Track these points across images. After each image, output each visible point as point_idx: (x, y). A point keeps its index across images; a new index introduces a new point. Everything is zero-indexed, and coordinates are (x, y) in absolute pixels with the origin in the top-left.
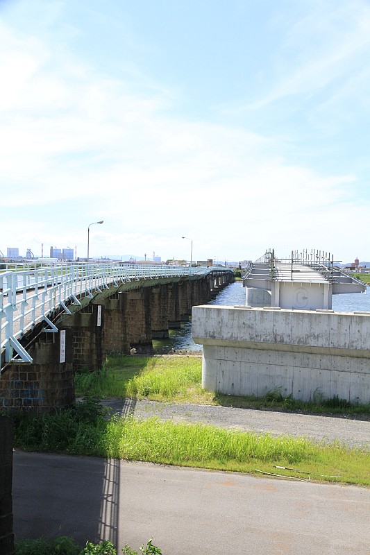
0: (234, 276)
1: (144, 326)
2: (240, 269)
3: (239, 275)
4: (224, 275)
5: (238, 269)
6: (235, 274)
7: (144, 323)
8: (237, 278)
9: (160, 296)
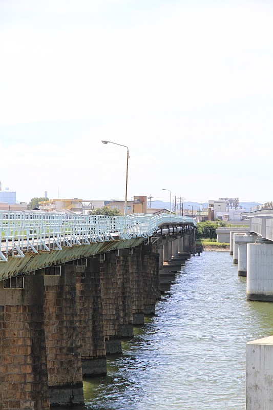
0: (199, 236)
1: (30, 379)
2: (213, 219)
3: (211, 233)
4: (180, 233)
5: (206, 219)
6: (200, 231)
7: (29, 370)
8: (206, 242)
9: (59, 295)
